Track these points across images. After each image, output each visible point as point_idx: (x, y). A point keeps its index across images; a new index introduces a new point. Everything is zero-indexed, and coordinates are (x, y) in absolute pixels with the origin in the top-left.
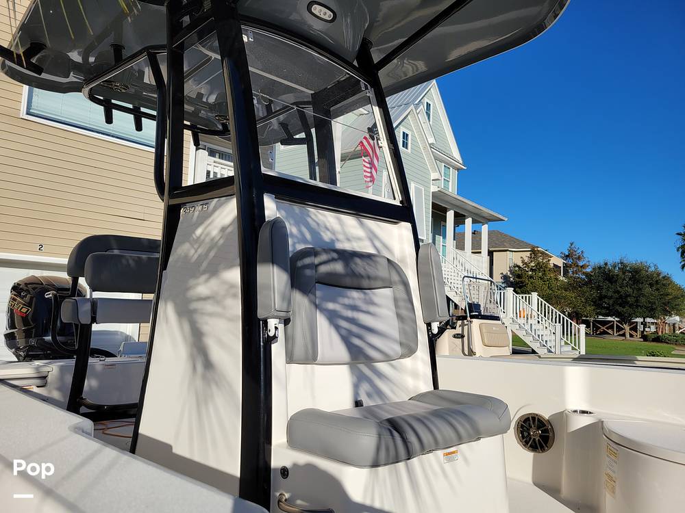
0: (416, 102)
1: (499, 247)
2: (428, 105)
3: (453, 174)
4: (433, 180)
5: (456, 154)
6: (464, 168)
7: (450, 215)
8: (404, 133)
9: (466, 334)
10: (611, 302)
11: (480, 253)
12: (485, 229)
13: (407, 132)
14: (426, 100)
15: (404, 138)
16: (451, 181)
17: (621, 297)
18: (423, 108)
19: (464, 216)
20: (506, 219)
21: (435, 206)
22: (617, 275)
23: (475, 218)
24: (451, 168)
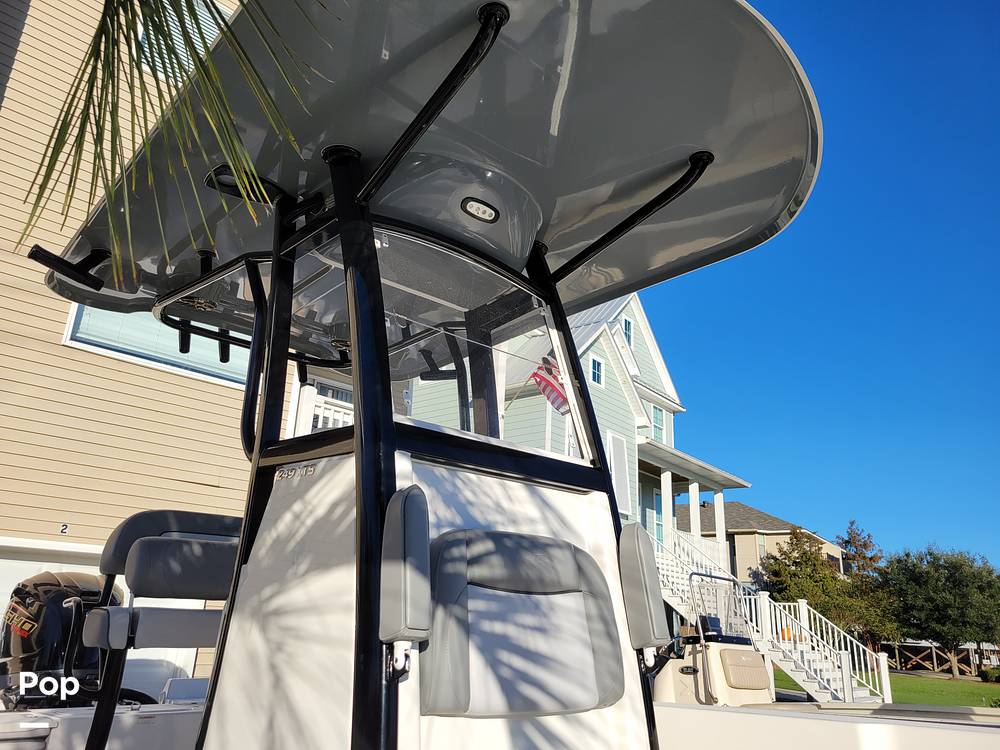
0: (611, 320)
1: (742, 526)
2: (627, 324)
3: (668, 419)
4: (638, 427)
5: (670, 390)
6: (683, 410)
7: (666, 479)
8: (594, 361)
9: (700, 667)
10: (923, 616)
11: (715, 536)
12: (719, 500)
13: (598, 359)
14: (624, 317)
15: (594, 368)
16: (664, 428)
17: (937, 608)
18: (619, 327)
19: (687, 480)
20: (749, 485)
21: (642, 465)
22: (927, 573)
23: (704, 483)
24: (664, 411)
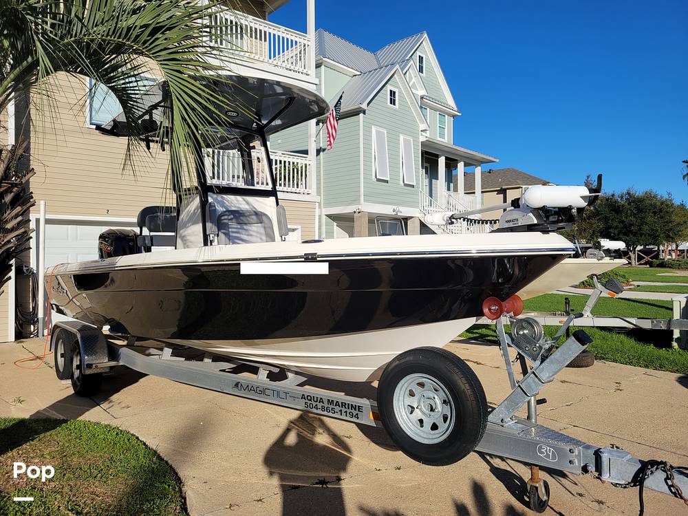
0: (407, 58)
1: (512, 184)
2: (421, 59)
3: (449, 121)
4: (422, 131)
5: (450, 101)
6: (458, 114)
7: (442, 161)
8: (391, 91)
10: (616, 232)
11: (474, 193)
12: (478, 171)
13: (393, 89)
14: (418, 53)
15: (391, 96)
16: (446, 127)
17: (625, 226)
18: (414, 62)
19: (456, 160)
20: (498, 161)
21: (424, 153)
22: (623, 206)
23: (467, 161)
24: (446, 116)
